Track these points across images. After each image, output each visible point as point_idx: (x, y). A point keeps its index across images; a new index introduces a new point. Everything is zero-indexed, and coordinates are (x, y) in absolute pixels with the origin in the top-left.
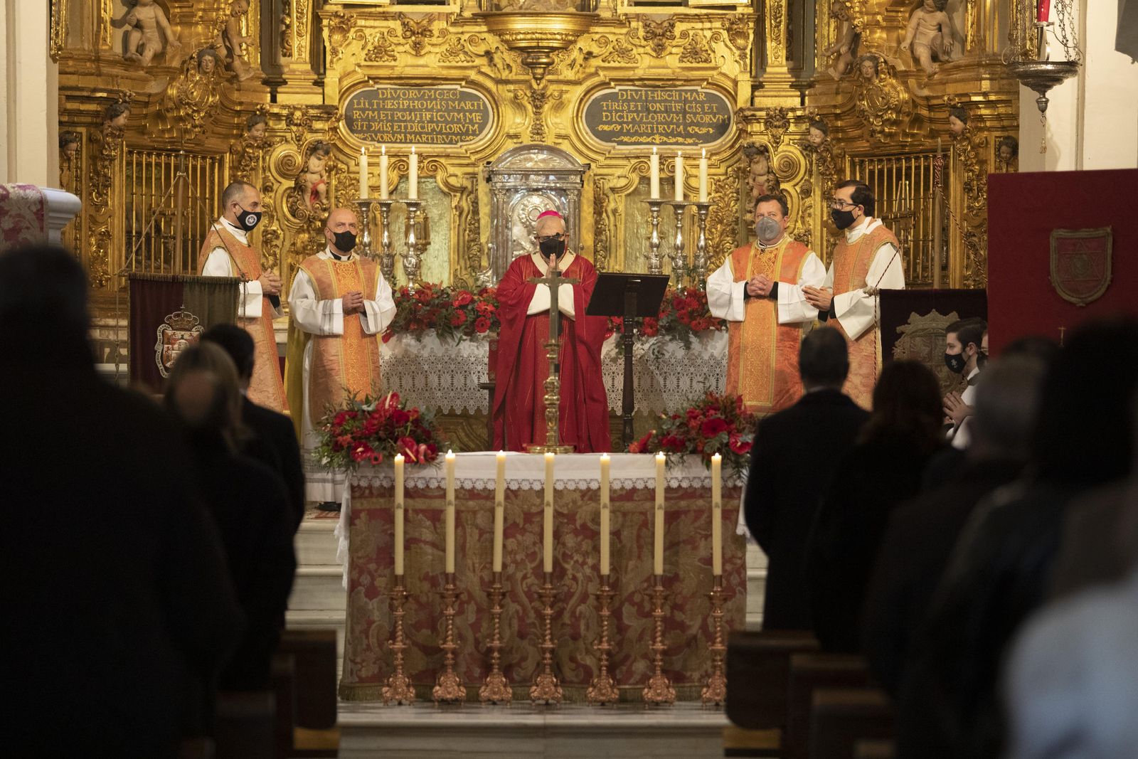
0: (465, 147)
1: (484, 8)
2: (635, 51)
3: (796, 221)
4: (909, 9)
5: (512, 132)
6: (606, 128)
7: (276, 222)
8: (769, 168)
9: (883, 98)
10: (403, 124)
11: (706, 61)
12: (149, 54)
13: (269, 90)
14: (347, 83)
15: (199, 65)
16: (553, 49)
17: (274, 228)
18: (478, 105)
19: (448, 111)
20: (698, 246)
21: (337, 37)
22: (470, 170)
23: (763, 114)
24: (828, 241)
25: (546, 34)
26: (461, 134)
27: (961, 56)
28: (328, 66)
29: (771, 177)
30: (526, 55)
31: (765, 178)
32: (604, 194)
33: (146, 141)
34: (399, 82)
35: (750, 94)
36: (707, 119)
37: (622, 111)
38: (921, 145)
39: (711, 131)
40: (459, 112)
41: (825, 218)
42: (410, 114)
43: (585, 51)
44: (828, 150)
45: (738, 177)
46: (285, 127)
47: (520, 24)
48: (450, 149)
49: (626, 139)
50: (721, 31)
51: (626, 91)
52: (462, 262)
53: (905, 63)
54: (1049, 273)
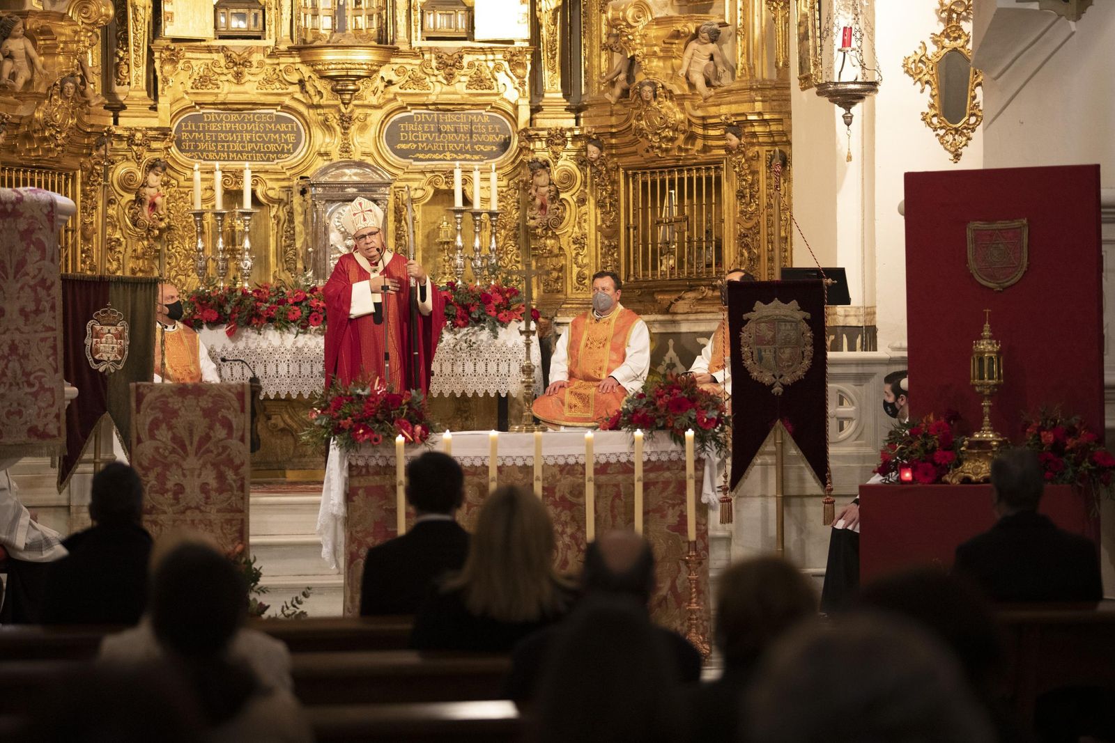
0: (281, 164)
1: (295, 42)
2: (428, 79)
3: (574, 226)
4: (684, 41)
5: (322, 150)
6: (403, 146)
7: (119, 231)
8: (550, 180)
9: (661, 118)
10: (226, 144)
11: (490, 88)
12: (20, 82)
13: (112, 114)
14: (176, 108)
15: (62, 91)
16: (359, 77)
17: (118, 236)
18: (292, 127)
19: (265, 131)
20: (490, 248)
21: (168, 67)
22: (285, 184)
23: (545, 133)
24: (603, 243)
25: (354, 64)
26: (278, 153)
27: (730, 81)
28: (159, 93)
29: (552, 188)
30: (335, 83)
31: (546, 189)
32: (403, 204)
33: (15, 158)
34: (222, 107)
35: (529, 117)
36: (491, 138)
37: (418, 132)
38: (696, 159)
39: (495, 149)
40: (275, 133)
41: (599, 224)
42: (232, 135)
43: (386, 80)
44: (603, 164)
45: (518, 189)
46: (126, 147)
47: (329, 56)
48: (268, 166)
49: (421, 156)
50: (503, 62)
51: (420, 114)
52: (280, 265)
53: (680, 87)
54: (966, 262)
